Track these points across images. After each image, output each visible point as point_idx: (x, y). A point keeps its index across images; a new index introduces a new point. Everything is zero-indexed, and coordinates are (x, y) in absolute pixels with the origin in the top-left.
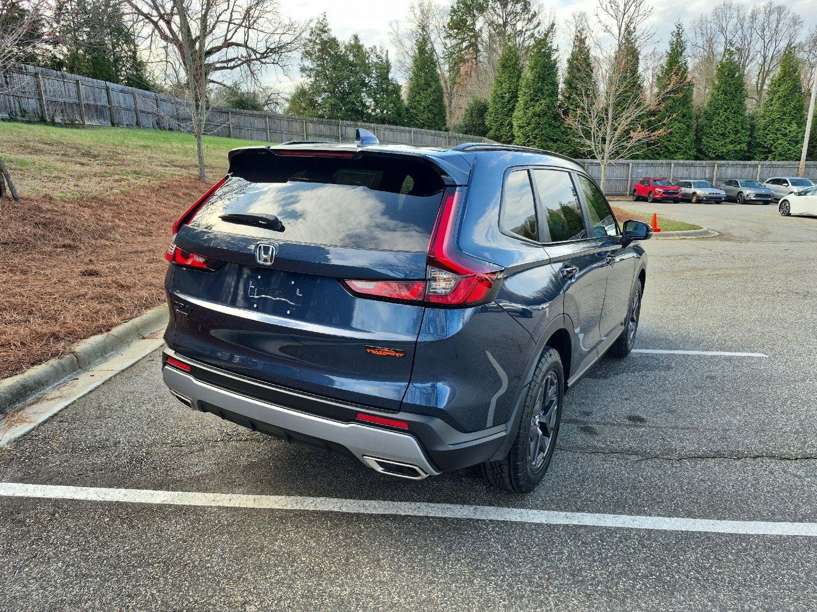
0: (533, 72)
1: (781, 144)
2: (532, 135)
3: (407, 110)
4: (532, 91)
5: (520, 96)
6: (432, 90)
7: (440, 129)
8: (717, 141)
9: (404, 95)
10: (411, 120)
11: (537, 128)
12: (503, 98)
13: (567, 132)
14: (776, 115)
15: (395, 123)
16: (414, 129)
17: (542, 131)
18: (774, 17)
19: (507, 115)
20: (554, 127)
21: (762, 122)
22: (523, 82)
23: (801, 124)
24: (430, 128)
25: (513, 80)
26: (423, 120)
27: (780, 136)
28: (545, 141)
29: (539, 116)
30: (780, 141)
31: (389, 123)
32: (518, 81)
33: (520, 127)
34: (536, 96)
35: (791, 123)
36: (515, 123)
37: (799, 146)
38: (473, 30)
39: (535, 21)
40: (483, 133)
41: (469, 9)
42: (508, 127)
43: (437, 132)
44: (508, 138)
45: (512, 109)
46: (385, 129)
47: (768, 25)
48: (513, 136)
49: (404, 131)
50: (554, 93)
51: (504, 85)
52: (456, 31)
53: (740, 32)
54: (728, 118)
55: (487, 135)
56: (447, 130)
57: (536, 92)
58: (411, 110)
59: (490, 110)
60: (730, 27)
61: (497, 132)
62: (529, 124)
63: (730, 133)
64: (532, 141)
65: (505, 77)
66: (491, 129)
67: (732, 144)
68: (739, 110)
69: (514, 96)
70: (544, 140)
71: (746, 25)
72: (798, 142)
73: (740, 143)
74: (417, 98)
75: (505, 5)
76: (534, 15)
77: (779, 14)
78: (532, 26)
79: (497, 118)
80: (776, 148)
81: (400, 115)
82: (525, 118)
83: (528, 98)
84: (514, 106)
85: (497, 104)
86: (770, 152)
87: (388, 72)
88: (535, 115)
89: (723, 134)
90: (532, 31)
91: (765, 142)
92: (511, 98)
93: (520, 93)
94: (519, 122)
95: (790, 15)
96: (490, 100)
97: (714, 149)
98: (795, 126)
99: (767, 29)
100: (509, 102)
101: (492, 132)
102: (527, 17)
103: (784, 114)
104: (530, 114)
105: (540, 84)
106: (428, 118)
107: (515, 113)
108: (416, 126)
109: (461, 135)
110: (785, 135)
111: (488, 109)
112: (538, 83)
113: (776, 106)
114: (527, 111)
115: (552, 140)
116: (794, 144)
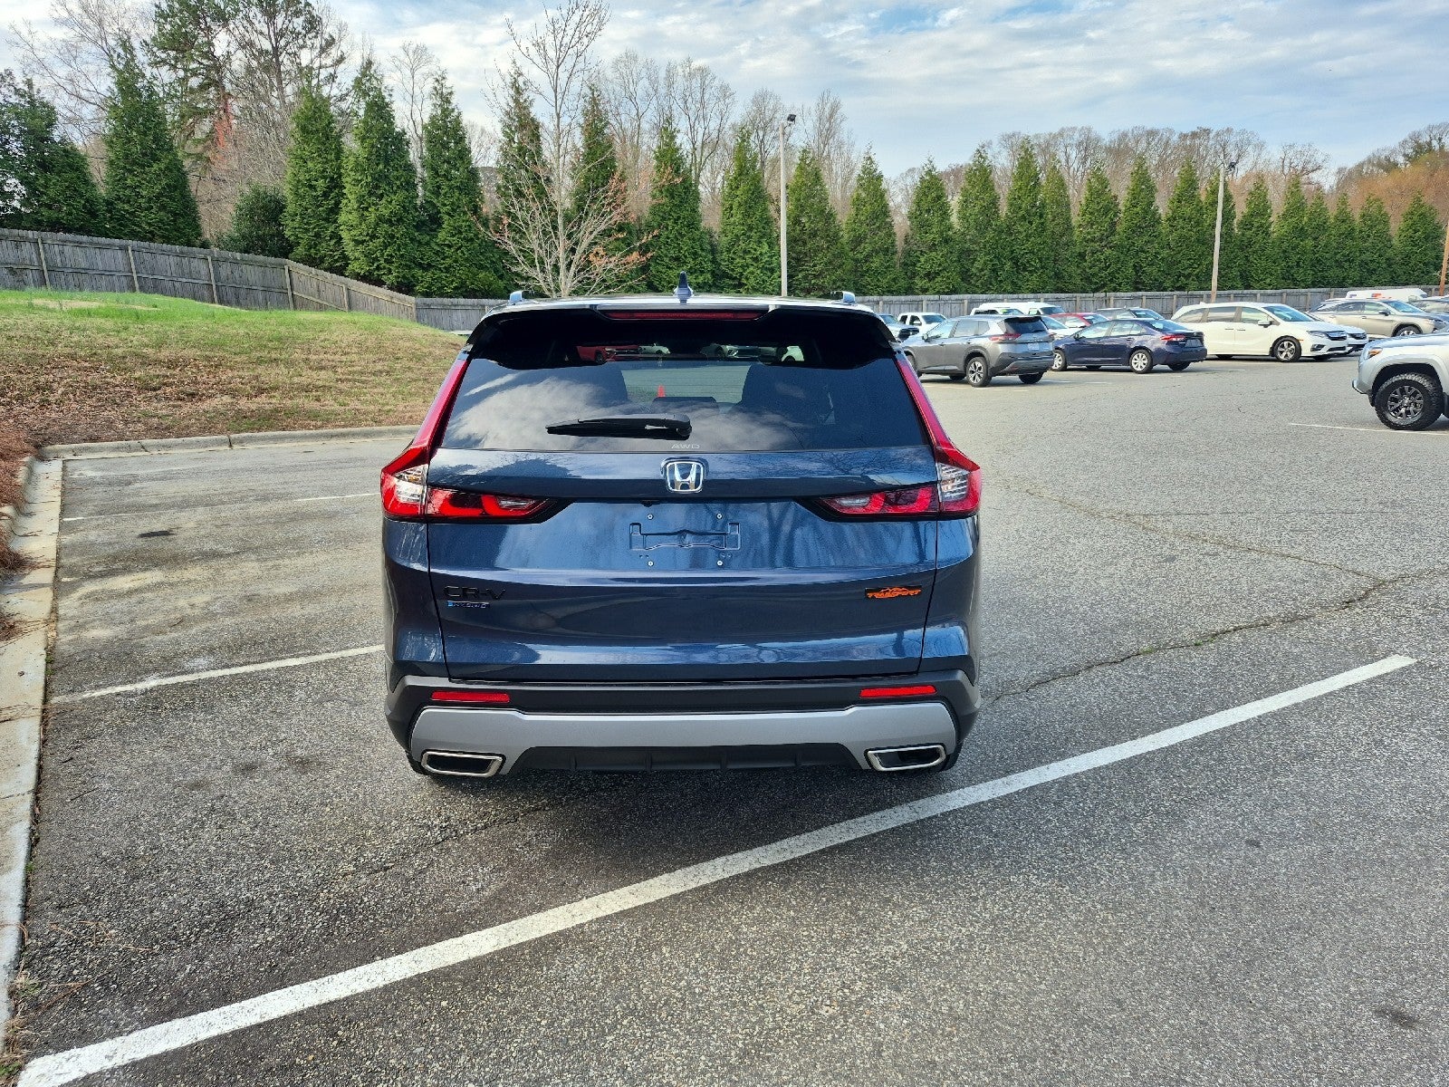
0: (365, 145)
1: (753, 273)
2: (382, 255)
3: (109, 203)
4: (369, 179)
5: (348, 186)
6: (163, 166)
7: (189, 244)
8: (670, 268)
9: (99, 172)
10: (121, 225)
11: (390, 244)
12: (312, 187)
13: (444, 253)
14: (738, 230)
15: (80, 230)
16: (132, 243)
17: (399, 250)
18: (696, 83)
19: (327, 220)
20: (419, 242)
21: (724, 241)
22: (349, 163)
23: (773, 243)
24: (167, 240)
25: (329, 157)
26: (150, 224)
27: (749, 261)
28: (409, 268)
29: (389, 222)
30: (751, 269)
31: (68, 230)
32: (338, 158)
33: (358, 243)
34: (377, 187)
35: (760, 242)
36: (345, 235)
37: (775, 275)
38: (209, 55)
39: (334, 52)
40: (285, 250)
41: (195, 15)
42: (332, 242)
43: (186, 249)
44: (336, 261)
45: (335, 210)
46: (64, 242)
47: (691, 95)
48: (345, 258)
49: (109, 247)
50: (410, 185)
51: (310, 165)
52: (172, 53)
53: (654, 101)
54: (680, 234)
55: (290, 255)
56: (205, 245)
57: (376, 179)
58: (119, 206)
59: (290, 208)
60: (640, 92)
61: (312, 251)
62: (373, 237)
63: (686, 257)
64: (384, 268)
65: (308, 150)
66: (298, 244)
67: (692, 273)
68: (693, 225)
69: (335, 184)
70: (406, 265)
71: (662, 91)
72: (773, 270)
73: (702, 272)
74: (129, 181)
75: (271, 16)
76: (331, 42)
77: (703, 79)
78: (329, 62)
79: (307, 224)
80: (747, 279)
81: (93, 214)
82: (364, 226)
83: (365, 192)
84: (337, 204)
85: (303, 198)
86: (741, 285)
87: (50, 125)
88: (380, 219)
89: (677, 259)
90: (331, 70)
91: (733, 270)
92: (330, 189)
93: (347, 180)
94: (352, 233)
95: (716, 83)
96: (286, 192)
97: (669, 283)
98: (766, 247)
99: (690, 100)
100: (325, 195)
101: (300, 250)
102: (317, 42)
103: (751, 228)
104: (372, 218)
105: (381, 167)
106: (161, 221)
107: (342, 218)
108: (133, 235)
109: (238, 255)
110: (756, 259)
111: (284, 207)
112: (378, 165)
113: (737, 218)
114: (366, 213)
115: (420, 266)
116: (769, 274)
